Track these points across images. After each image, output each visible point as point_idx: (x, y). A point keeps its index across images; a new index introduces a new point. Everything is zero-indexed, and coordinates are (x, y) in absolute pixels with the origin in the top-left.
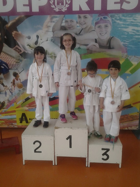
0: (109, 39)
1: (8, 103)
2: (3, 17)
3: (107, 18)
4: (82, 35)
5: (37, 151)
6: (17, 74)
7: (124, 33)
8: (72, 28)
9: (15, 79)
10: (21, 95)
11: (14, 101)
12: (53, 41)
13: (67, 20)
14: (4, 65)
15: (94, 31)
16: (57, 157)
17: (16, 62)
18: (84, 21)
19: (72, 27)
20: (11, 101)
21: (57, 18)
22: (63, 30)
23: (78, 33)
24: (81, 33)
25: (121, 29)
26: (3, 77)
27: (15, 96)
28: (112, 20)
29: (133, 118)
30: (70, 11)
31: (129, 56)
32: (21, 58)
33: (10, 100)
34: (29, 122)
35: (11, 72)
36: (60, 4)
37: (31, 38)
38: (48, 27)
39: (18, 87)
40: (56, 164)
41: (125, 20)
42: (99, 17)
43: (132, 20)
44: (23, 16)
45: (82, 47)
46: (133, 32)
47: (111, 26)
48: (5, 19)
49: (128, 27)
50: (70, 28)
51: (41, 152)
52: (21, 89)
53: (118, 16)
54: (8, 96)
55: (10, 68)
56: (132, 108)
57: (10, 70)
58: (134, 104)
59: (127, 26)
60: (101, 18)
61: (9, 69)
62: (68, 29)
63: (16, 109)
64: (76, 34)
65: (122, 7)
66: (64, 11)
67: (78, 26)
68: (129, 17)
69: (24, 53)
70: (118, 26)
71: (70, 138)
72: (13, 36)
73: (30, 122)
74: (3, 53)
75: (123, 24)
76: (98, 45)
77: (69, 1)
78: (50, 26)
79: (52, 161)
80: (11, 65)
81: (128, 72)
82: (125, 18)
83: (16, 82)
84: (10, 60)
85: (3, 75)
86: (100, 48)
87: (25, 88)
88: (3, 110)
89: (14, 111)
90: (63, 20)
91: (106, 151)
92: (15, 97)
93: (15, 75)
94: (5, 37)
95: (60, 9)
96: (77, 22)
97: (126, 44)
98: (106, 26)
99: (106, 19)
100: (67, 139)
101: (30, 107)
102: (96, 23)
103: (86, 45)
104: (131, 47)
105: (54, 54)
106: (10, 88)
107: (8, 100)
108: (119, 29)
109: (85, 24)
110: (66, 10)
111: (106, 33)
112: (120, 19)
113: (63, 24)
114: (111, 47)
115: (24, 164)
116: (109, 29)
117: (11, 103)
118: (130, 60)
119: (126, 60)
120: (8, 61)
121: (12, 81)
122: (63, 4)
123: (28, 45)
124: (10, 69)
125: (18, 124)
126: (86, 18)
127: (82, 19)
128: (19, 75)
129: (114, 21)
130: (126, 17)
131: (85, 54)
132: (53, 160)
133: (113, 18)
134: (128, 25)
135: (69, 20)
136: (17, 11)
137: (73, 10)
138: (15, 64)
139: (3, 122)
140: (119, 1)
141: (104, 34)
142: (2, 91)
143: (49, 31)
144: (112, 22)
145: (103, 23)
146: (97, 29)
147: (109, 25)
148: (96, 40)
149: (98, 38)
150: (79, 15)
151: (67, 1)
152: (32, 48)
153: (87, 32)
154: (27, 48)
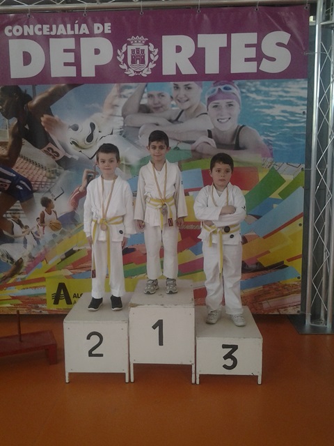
0: (236, 130)
1: (30, 263)
2: (23, 88)
3: (230, 89)
4: (181, 122)
5: (93, 352)
6: (50, 201)
8: (161, 109)
9: (45, 212)
10: (56, 244)
11: (42, 258)
12: (123, 134)
13: (151, 93)
14: (24, 183)
15: (206, 114)
16: (134, 364)
17: (49, 178)
18: (185, 96)
19: (162, 107)
20: (35, 257)
21: (132, 90)
22: (145, 113)
23: (174, 118)
24: (179, 120)
25: (260, 110)
26: (20, 208)
27: (44, 246)
29: (288, 290)
30: (157, 75)
31: (277, 164)
32: (57, 168)
33: (33, 255)
34: (73, 301)
35: (38, 197)
36: (138, 61)
37: (80, 129)
38: (114, 106)
39: (51, 228)
40: (132, 380)
41: (267, 94)
42: (215, 86)
43: (281, 93)
44: (63, 85)
45: (183, 146)
46: (284, 117)
47: (239, 103)
48: (26, 91)
49: (274, 107)
50: (157, 108)
51: (101, 355)
52: (57, 233)
54: (29, 247)
55: (36, 189)
56: (285, 269)
57: (34, 194)
58: (289, 260)
59: (271, 105)
60: (219, 89)
61: (33, 191)
62: (154, 110)
63: (46, 275)
64: (170, 121)
65: (260, 68)
66: (146, 76)
67: (173, 106)
69: (65, 157)
70: (254, 105)
71: (159, 324)
72: (43, 124)
73: (75, 302)
74: (22, 160)
75: (264, 101)
76: (214, 142)
77: (155, 56)
78: (116, 106)
79: (125, 374)
80: (38, 183)
81: (275, 195)
82: (267, 89)
83: (47, 217)
84: (35, 172)
85: (19, 204)
86: (218, 147)
87: (66, 230)
88: (18, 277)
89: (43, 279)
90: (144, 92)
91: (230, 349)
92: (45, 250)
93: (46, 203)
94: (27, 127)
95: (137, 72)
96: (172, 97)
98: (230, 105)
99: (230, 91)
100: (154, 327)
101: (76, 271)
102: (210, 100)
103: (192, 142)
105: (127, 161)
106: (34, 231)
107: (30, 256)
108: (256, 110)
109: (187, 100)
110: (150, 73)
111: (230, 119)
112: (258, 92)
113: (145, 101)
114: (241, 146)
115: (67, 381)
116: (236, 110)
117: (35, 261)
118: (279, 172)
119: (270, 171)
120: (32, 175)
121: (39, 217)
122: (143, 62)
123: (73, 143)
124: (36, 191)
125: (50, 307)
126: (189, 88)
127: (182, 92)
128: (54, 202)
130: (268, 86)
131: (188, 160)
132: (126, 371)
133: (244, 88)
134: (274, 102)
135: (155, 93)
136: (52, 76)
137: (164, 73)
138: (46, 182)
139: (18, 302)
140: (254, 56)
141: (225, 120)
142: (16, 237)
143: (115, 116)
144: (242, 97)
145: (223, 99)
146: (212, 111)
147: (235, 102)
148: (209, 131)
149: (213, 127)
150: (176, 83)
151: (152, 56)
152: (81, 148)
153: (192, 117)
154: (72, 147)
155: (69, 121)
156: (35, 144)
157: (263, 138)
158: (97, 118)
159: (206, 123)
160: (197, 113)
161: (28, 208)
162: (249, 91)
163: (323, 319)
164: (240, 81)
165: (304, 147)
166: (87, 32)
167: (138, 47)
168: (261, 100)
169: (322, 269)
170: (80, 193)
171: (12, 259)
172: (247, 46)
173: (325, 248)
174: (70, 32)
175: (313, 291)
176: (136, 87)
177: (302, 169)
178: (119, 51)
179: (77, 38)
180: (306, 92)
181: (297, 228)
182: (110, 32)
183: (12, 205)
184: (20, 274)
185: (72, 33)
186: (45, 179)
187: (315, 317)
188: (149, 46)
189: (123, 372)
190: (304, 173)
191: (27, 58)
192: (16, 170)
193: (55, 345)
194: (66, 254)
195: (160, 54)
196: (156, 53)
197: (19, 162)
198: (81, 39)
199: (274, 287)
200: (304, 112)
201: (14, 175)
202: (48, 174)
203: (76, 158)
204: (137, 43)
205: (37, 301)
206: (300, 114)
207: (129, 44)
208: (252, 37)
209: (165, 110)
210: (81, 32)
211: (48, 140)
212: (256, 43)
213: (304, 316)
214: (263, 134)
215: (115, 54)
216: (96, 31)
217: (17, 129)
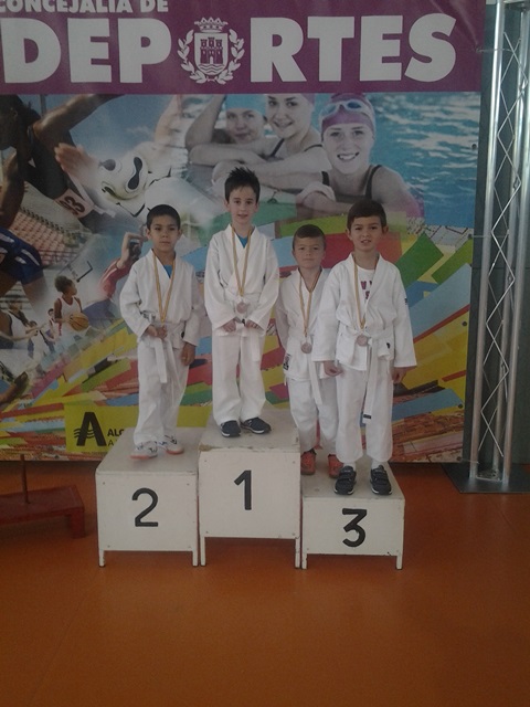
1: (39, 380)
2: (25, 99)
3: (359, 106)
4: (281, 159)
5: (143, 520)
6: (69, 283)
7: (414, 154)
8: (249, 137)
9: (63, 301)
10: (81, 351)
11: (59, 372)
12: (187, 176)
13: (233, 110)
14: (28, 253)
15: (320, 146)
16: (207, 539)
18: (287, 116)
20: (47, 371)
22: (221, 142)
23: (268, 152)
24: (277, 154)
26: (23, 293)
27: (61, 354)
28: (377, 112)
29: (444, 426)
30: (241, 82)
31: (430, 227)
32: (81, 230)
33: (45, 368)
34: (107, 439)
35: (50, 277)
36: (212, 58)
37: (117, 168)
38: (173, 131)
39: (72, 326)
40: (203, 563)
41: (416, 115)
42: (334, 101)
44: (90, 95)
45: (283, 198)
46: (442, 152)
47: (373, 130)
48: (30, 104)
49: (427, 137)
50: (242, 136)
51: (156, 524)
52: (82, 333)
53: (393, 100)
54: (37, 355)
55: (47, 263)
56: (439, 393)
57: (45, 271)
58: (446, 379)
59: (422, 133)
60: (341, 107)
61: (43, 267)
62: (236, 139)
63: (64, 400)
64: (263, 156)
65: (407, 74)
66: (224, 83)
67: (267, 132)
68: (430, 104)
69: (93, 213)
71: (245, 478)
72: (58, 158)
73: (111, 443)
74: (25, 216)
75: (412, 127)
76: (332, 192)
77: (239, 51)
78: (177, 131)
79: (191, 553)
80: (51, 254)
81: (427, 277)
82: (416, 108)
83: (66, 307)
84: (46, 236)
85: (21, 287)
86: (338, 200)
87: (95, 329)
88: (20, 403)
89: (60, 406)
90: (220, 110)
91: (355, 516)
92: (63, 360)
93: (64, 286)
94: (32, 163)
95: (212, 77)
96: (265, 118)
97: (419, 190)
98: (358, 132)
99: (357, 110)
100: (238, 482)
101: (113, 393)
102: (327, 123)
103: (296, 192)
104: (437, 198)
105: (192, 220)
106: (45, 330)
107: (39, 370)
108: (399, 140)
109: (290, 124)
110: (230, 78)
111: (357, 154)
112: (402, 111)
113: (222, 124)
114: (374, 198)
115: (102, 564)
116: (368, 141)
117: (46, 378)
118: (434, 240)
119: (420, 239)
120: (41, 241)
121: (53, 307)
122: (219, 60)
123: (107, 189)
124: (46, 267)
125: (71, 449)
126: (293, 104)
127: (282, 109)
128: (77, 286)
129: (380, 116)
130: (419, 103)
131: (291, 221)
132: (194, 549)
133: (381, 106)
134: (427, 129)
135: (238, 111)
136: (72, 81)
137: (254, 79)
138: (64, 252)
139: (21, 441)
140: (398, 54)
141: (350, 157)
142: (17, 340)
143: (174, 146)
144: (377, 120)
145: (346, 122)
146: (330, 142)
147: (366, 129)
148: (325, 174)
149: (331, 168)
150: (273, 95)
151: (233, 50)
152: (119, 198)
153: (297, 150)
154: (104, 197)
155: (99, 155)
156: (45, 190)
157: (408, 186)
158: (144, 150)
159: (319, 161)
160: (305, 145)
161: (35, 294)
162: (388, 110)
163: (497, 470)
164: (374, 94)
165: (473, 202)
166: (130, 10)
167: (211, 36)
168: (407, 125)
169: (496, 392)
170: (118, 270)
171: (10, 374)
172: (386, 37)
173: (503, 359)
174: (101, 9)
175: (483, 427)
176: (208, 101)
177: (470, 236)
178: (180, 41)
179: (113, 18)
180: (478, 112)
181: (459, 329)
182: (166, 10)
183: (9, 288)
184: (22, 398)
185: (105, 10)
186: (62, 248)
187: (484, 467)
188: (229, 34)
189: (189, 550)
190: (472, 242)
191: (31, 51)
192: (15, 233)
193: (82, 509)
194: (96, 367)
195: (247, 47)
196: (240, 46)
197: (20, 219)
198: (120, 20)
199: (422, 420)
200: (474, 145)
201: (12, 241)
202: (66, 240)
203: (112, 214)
204: (211, 30)
205: (49, 440)
206: (468, 148)
207: (197, 30)
208: (394, 23)
209: (254, 140)
210: (120, 10)
211: (66, 184)
212: (401, 32)
213: (468, 465)
214: (410, 180)
215: (175, 47)
216: (144, 9)
217: (16, 167)
